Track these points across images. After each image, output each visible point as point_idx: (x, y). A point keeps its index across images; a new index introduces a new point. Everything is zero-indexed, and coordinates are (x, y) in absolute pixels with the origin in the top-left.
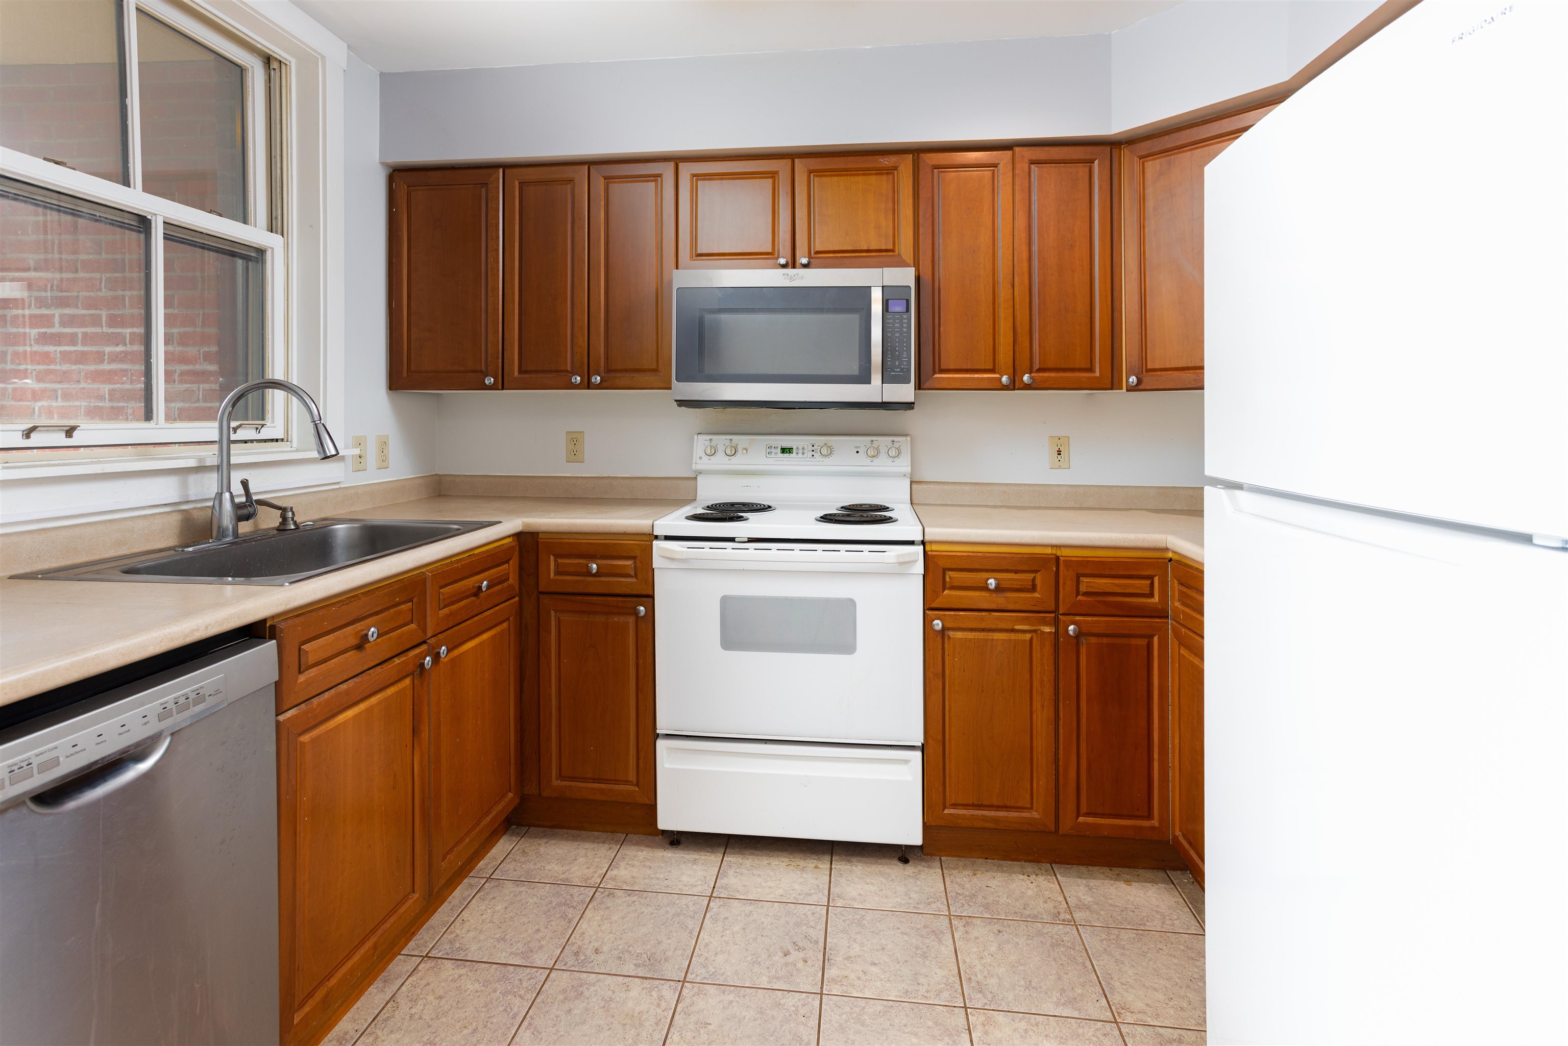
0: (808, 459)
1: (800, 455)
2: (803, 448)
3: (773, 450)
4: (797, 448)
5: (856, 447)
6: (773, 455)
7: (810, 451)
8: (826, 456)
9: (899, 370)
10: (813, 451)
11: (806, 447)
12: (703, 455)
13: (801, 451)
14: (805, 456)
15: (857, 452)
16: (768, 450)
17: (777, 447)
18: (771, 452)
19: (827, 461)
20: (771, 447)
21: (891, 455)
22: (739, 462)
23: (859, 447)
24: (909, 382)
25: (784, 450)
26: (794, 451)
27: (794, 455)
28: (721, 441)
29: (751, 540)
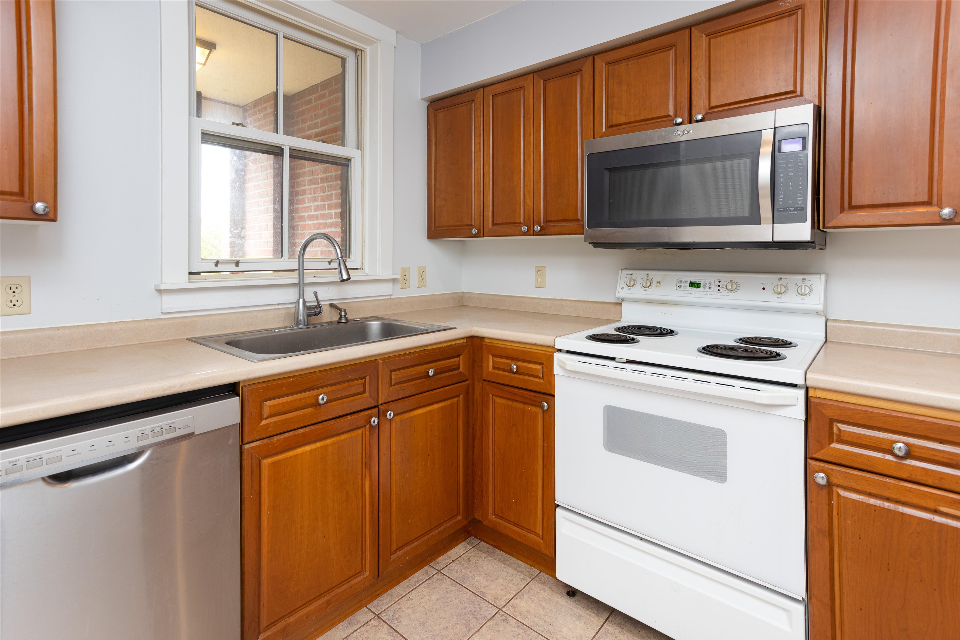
0: (714, 293)
1: (707, 289)
2: (710, 284)
3: (683, 284)
4: (705, 283)
5: (763, 284)
6: (682, 288)
7: (716, 286)
8: (731, 291)
9: (792, 209)
10: (719, 286)
11: (713, 282)
12: (624, 286)
13: (707, 286)
14: (712, 290)
15: (764, 289)
16: (678, 284)
17: (686, 282)
18: (681, 286)
19: (732, 295)
20: (681, 281)
21: (800, 292)
22: (653, 293)
23: (766, 284)
24: (805, 221)
25: (692, 285)
26: (702, 285)
27: (701, 289)
28: (640, 275)
29: (629, 362)
